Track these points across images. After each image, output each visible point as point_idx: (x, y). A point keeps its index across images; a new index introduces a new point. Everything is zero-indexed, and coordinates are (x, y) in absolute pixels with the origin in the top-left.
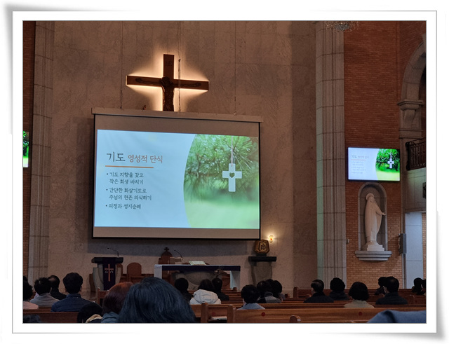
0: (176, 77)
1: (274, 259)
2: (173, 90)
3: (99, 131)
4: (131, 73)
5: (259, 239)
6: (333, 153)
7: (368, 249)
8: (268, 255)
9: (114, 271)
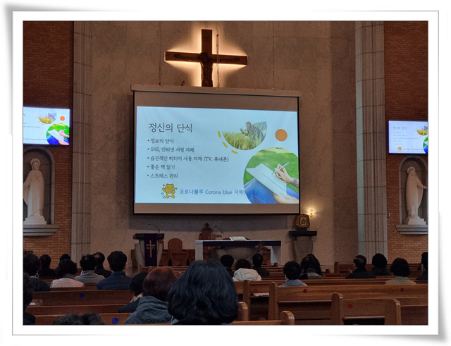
0: (214, 52)
1: (315, 234)
2: (212, 65)
3: (138, 107)
4: (169, 49)
5: (299, 214)
6: (374, 126)
7: (409, 223)
8: (308, 230)
9: (156, 247)
